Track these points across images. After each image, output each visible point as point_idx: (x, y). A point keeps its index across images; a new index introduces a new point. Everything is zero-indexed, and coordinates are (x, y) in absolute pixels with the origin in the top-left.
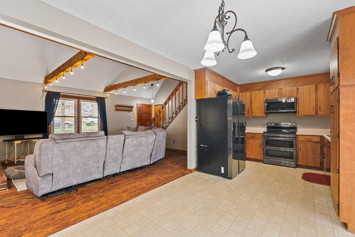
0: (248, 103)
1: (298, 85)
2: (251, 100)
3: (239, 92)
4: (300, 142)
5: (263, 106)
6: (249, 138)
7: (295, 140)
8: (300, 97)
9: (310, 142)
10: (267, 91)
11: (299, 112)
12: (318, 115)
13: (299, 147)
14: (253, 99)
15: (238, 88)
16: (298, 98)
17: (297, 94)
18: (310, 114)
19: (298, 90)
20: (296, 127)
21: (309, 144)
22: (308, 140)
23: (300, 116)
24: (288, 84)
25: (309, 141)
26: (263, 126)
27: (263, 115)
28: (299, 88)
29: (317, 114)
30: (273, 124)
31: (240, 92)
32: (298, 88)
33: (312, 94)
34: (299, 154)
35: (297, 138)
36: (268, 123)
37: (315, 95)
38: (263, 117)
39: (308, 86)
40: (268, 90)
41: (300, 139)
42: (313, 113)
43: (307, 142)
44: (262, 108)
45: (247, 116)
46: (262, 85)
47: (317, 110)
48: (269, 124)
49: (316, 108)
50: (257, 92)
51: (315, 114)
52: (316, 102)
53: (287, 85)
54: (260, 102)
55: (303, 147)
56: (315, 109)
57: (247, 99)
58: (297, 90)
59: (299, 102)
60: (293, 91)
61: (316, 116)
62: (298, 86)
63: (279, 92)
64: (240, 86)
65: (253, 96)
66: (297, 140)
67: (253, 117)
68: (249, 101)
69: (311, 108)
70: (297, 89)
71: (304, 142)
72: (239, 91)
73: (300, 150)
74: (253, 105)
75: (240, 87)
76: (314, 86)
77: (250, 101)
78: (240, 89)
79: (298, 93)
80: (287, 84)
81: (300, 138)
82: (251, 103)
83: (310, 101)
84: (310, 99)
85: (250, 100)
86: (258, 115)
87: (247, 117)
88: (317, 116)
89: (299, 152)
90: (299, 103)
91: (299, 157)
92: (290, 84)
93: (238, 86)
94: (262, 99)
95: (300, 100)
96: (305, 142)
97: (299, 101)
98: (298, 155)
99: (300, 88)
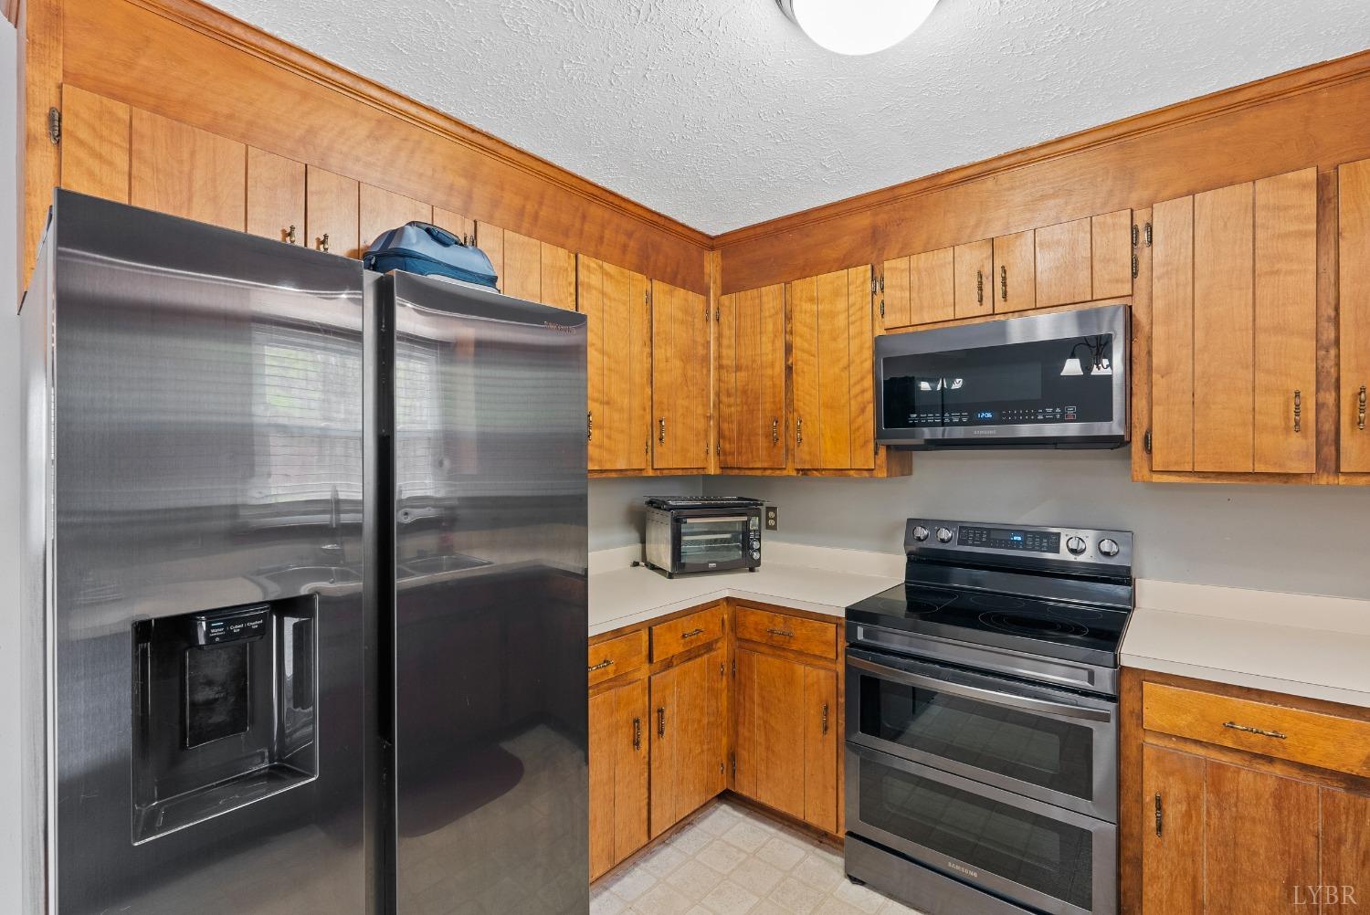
0: (772, 365)
1: (1145, 194)
2: (789, 349)
3: (719, 292)
4: (1162, 743)
5: (863, 391)
6: (752, 645)
7: (1105, 718)
8: (1158, 304)
9: (1264, 768)
10: (894, 269)
11: (1156, 444)
12: (1342, 479)
13: (1149, 798)
14: (802, 336)
15: (712, 265)
16: (1140, 314)
17: (1134, 274)
18: (1260, 468)
19: (1140, 236)
20: (1129, 569)
21: (1253, 782)
22: (1242, 734)
23: (1156, 478)
24: (1054, 195)
25: (1256, 756)
26: (881, 540)
27: (866, 457)
28: (1149, 228)
29: (1332, 464)
30: (945, 534)
31: (726, 290)
32: (1141, 227)
33: (1282, 266)
34: (1149, 866)
35: (1128, 701)
36: (912, 523)
37: (1311, 276)
38: (866, 474)
39: (1241, 192)
40: (902, 263)
41: (1153, 716)
42: (1296, 452)
43: (1224, 759)
44: (863, 410)
45: (766, 465)
46: (863, 221)
47: (1328, 426)
48: (921, 532)
49: (1319, 407)
50: (826, 282)
51: (1307, 466)
52: (1319, 346)
53: (1052, 202)
54: (844, 361)
55: (1192, 800)
56: (1311, 416)
57: (764, 339)
58: (1134, 243)
59: (1150, 353)
60: (1097, 253)
61: (1324, 480)
62: (1141, 206)
63: (987, 270)
64: (726, 244)
65: (804, 312)
66: (1129, 724)
67: (805, 471)
68: (774, 350)
69: (1273, 408)
70: (1134, 231)
71: (1201, 751)
72: (719, 282)
73: (1159, 828)
74: (800, 380)
75: (724, 257)
76: (1304, 186)
77: (781, 353)
78: (723, 270)
79: (1143, 266)
80: (1043, 197)
81: (1157, 708)
82: (789, 369)
83: (1261, 338)
84: (1261, 322)
85: (780, 344)
86: (833, 456)
87: (768, 473)
88: (1332, 480)
89: (1151, 841)
90: (1155, 361)
91: (1150, 892)
92: (1070, 192)
93: (712, 248)
94: (862, 333)
95: (1158, 332)
96: (1214, 755)
97: (1150, 338)
98: (1138, 863)
99: (1169, 219)
